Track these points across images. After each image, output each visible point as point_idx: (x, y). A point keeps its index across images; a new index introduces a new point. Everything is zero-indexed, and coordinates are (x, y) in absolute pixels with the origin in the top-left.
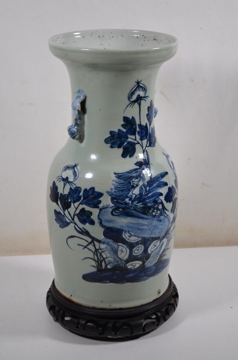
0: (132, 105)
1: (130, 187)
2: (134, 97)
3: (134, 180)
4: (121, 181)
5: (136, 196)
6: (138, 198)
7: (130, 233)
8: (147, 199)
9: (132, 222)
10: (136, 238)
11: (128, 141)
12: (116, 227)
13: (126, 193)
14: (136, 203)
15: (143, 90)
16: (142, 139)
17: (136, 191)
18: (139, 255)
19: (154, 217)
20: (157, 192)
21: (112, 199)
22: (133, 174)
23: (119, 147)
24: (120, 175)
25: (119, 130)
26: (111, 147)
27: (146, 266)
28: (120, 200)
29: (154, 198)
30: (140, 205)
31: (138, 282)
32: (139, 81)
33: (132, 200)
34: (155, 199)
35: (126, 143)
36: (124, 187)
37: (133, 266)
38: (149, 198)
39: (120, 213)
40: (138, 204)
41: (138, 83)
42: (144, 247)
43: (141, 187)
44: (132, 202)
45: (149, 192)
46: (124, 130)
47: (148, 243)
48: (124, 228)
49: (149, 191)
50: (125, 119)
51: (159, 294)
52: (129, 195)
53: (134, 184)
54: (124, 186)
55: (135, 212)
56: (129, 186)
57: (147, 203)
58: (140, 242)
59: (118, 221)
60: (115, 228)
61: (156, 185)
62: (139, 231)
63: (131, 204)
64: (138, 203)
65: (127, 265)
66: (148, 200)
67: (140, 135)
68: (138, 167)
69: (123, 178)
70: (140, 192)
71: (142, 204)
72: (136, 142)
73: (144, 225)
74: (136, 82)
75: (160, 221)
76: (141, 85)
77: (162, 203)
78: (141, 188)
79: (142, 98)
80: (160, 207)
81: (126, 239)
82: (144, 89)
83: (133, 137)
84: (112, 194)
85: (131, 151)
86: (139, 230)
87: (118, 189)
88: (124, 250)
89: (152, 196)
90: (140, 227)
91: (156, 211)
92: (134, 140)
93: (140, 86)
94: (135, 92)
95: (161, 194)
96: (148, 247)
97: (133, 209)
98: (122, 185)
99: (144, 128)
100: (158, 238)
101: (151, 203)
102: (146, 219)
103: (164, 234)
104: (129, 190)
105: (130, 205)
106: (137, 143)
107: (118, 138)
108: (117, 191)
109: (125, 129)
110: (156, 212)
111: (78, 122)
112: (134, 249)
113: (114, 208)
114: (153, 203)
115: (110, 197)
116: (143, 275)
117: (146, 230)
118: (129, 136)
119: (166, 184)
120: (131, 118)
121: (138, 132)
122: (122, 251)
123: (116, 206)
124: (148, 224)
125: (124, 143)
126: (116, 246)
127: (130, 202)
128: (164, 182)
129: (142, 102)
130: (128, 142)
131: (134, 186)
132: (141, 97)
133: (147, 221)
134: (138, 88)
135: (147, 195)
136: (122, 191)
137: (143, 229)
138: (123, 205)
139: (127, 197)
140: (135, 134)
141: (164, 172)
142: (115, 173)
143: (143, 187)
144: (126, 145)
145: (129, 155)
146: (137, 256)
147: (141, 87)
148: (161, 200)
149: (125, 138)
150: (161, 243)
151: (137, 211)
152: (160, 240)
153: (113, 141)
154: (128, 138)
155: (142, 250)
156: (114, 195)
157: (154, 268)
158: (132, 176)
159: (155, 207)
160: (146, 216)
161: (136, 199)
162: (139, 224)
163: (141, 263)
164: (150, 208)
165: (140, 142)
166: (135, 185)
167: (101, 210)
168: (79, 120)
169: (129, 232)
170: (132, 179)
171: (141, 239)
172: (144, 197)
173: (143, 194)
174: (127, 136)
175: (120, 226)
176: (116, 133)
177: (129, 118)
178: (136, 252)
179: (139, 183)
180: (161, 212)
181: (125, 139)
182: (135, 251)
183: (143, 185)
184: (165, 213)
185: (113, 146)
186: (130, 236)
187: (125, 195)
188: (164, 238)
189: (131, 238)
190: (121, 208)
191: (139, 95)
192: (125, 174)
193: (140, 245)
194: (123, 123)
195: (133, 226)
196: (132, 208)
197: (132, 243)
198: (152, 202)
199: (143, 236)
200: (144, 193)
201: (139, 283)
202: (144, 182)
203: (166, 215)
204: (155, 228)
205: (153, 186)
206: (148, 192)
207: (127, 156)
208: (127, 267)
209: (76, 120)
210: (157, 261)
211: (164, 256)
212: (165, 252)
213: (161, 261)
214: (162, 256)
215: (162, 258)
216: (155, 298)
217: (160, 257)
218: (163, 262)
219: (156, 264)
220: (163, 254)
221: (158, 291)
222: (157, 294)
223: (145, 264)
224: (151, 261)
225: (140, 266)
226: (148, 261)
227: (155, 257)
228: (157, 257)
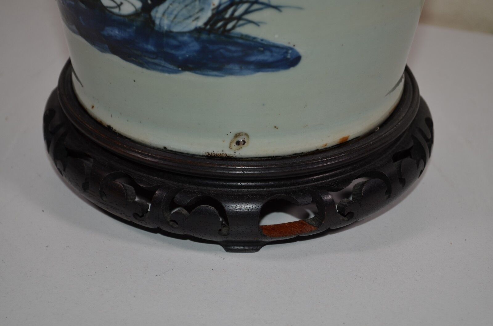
27: (157, 22)
31: (141, 65)
51: (234, 146)
157: (195, 46)
201: (144, 70)
210: (206, 24)
211: (241, 22)
212: (247, 12)
213: (226, 33)
214: (227, 16)
215: (229, 26)
216: (216, 152)
217: (213, 15)
218: (240, 41)
219: (204, 36)
220: (237, 14)
221: (237, 135)
222: (227, 143)
223: (153, 13)
224: (175, 13)
225: (137, 14)
226: (161, 8)
227: (189, 8)
228: (202, 10)
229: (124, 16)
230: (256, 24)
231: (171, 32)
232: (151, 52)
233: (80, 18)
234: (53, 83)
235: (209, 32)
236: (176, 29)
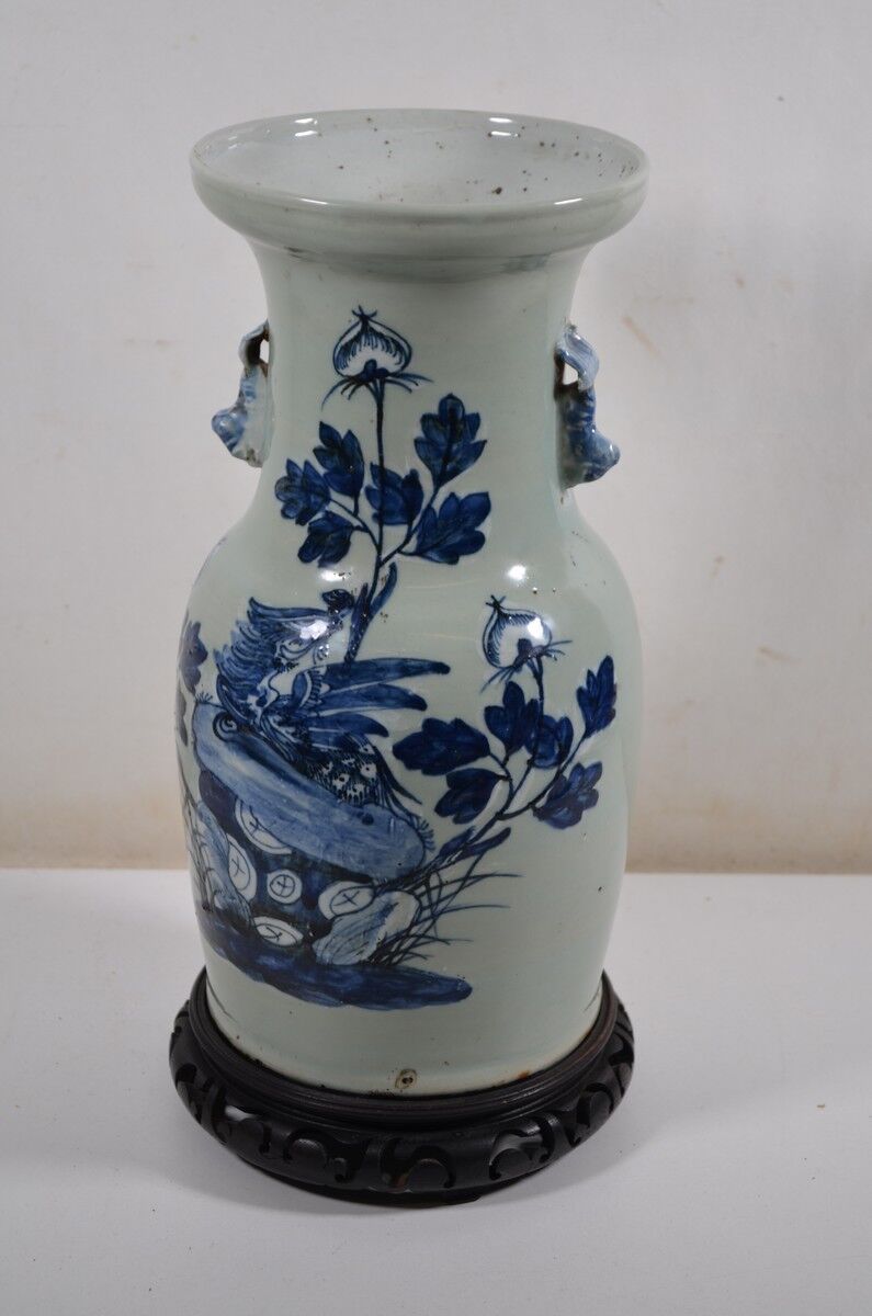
0: (348, 392)
1: (269, 661)
2: (355, 366)
3: (286, 643)
4: (255, 632)
5: (278, 699)
6: (285, 707)
7: (257, 816)
8: (315, 724)
9: (260, 781)
10: (274, 843)
11: (327, 508)
12: (222, 777)
13: (252, 677)
14: (275, 721)
15: (388, 349)
16: (382, 518)
17: (283, 683)
18: (289, 904)
19: (340, 797)
20: (361, 716)
21: (221, 680)
22: (292, 624)
23: (301, 521)
24: (260, 610)
25: (307, 463)
26: (284, 514)
27: (319, 955)
28: (234, 694)
29: (342, 731)
30: (286, 733)
31: (299, 997)
32: (368, 311)
33: (266, 706)
34: (347, 734)
35: (319, 515)
36: (254, 655)
37: (273, 935)
38: (321, 721)
39: (231, 735)
40: (283, 730)
41: (364, 319)
42: (303, 886)
43: (302, 674)
44: (266, 712)
45: (324, 702)
46: (321, 471)
47: (316, 877)
48: (237, 792)
49: (327, 701)
50: (326, 431)
51: (401, 1084)
52: (259, 688)
53: (283, 656)
54: (255, 650)
55: (271, 751)
56: (266, 657)
57: (313, 738)
58: (286, 860)
59: (226, 759)
60: (217, 778)
61: (363, 691)
62: (281, 821)
63: (262, 719)
64: (280, 724)
65: (258, 920)
66: (316, 727)
67: (378, 505)
68: (324, 607)
69: (262, 623)
70: (293, 691)
71: (293, 735)
72: (356, 523)
73: (299, 809)
74: (354, 313)
75: (368, 820)
76: (378, 329)
77: (377, 759)
78: (299, 677)
79: (389, 378)
80: (370, 771)
81: (245, 831)
82: (392, 345)
83: (349, 502)
84: (222, 664)
85: (330, 547)
86: (281, 818)
87: (238, 654)
88: (243, 865)
89: (336, 721)
90: (285, 809)
91: (346, 777)
92: (349, 512)
93: (372, 329)
94: (355, 348)
95: (382, 731)
96: (319, 893)
97: (265, 740)
98: (250, 644)
99: (399, 485)
100: (363, 879)
101: (328, 743)
102: (306, 790)
103: (393, 876)
104: (264, 671)
105: (258, 720)
106: (358, 528)
107: (302, 488)
108: (233, 658)
109: (323, 465)
110: (348, 784)
111: (246, 404)
112: (270, 877)
113: (219, 711)
114: (335, 744)
115: (216, 673)
116: (310, 979)
117: (306, 828)
118: (334, 495)
119: (418, 703)
120: (343, 433)
121: (369, 491)
122: (238, 866)
123: (224, 707)
124: (313, 810)
125: (315, 513)
126: (223, 841)
127: (259, 711)
128: (404, 692)
129: (391, 391)
130: (328, 513)
131: (280, 665)
132: (384, 372)
133: (308, 797)
134: (367, 336)
135: (315, 708)
136: (247, 664)
137: (294, 821)
138: (240, 711)
139: (254, 691)
140: (355, 495)
141: (424, 661)
142: (252, 601)
143: (308, 677)
144: (321, 523)
145: (319, 558)
146: (282, 904)
147: (380, 336)
148: (374, 748)
149: (318, 495)
150: (377, 899)
151: (277, 750)
152: (372, 887)
153: (289, 495)
154: (328, 499)
155: (297, 894)
156: (224, 669)
157: (358, 979)
158: (287, 626)
159: (346, 762)
160: (304, 781)
161: (277, 708)
162: (283, 797)
163: (299, 936)
164: (323, 758)
165: (374, 528)
166: (284, 661)
167: (198, 703)
168: (249, 398)
169: (251, 809)
170: (282, 639)
171: (288, 851)
172: (305, 713)
173: (303, 702)
174: (328, 493)
175: (230, 779)
176: (298, 472)
177: (338, 433)
178: (278, 889)
179: (300, 661)
180: (372, 792)
181: (319, 500)
182: (272, 883)
183: (309, 672)
184: (397, 802)
185: (287, 512)
186: (256, 828)
187: (250, 680)
188: (396, 890)
189: (258, 832)
190: (235, 720)
191: (373, 362)
192: (274, 613)
193: (286, 872)
194: (317, 442)
195: (263, 795)
196: (262, 733)
197: (262, 851)
198: (331, 740)
199: (295, 844)
200: (305, 699)
201: (303, 1002)
202: (318, 662)
203: (396, 809)
204: (342, 837)
205: (347, 689)
206: (320, 702)
207: (314, 559)
208: (256, 927)
209: (241, 394)
210: (371, 957)
211: (407, 956)
212: (414, 945)
213: (391, 966)
214: (393, 950)
215: (396, 959)
216: (380, 1091)
217: (378, 949)
218: (406, 974)
219: (369, 970)
220: (403, 948)
221: (404, 1072)
222: (393, 1081)
223: (314, 946)
224: (338, 946)
225: (296, 945)
226: (324, 941)
227: (353, 941)
228: (366, 944)
229: (282, 947)
230: (424, 957)
231: (332, 964)
232: (310, 984)
233: (232, 943)
234: (184, 994)
235: (374, 965)
236: (338, 962)
